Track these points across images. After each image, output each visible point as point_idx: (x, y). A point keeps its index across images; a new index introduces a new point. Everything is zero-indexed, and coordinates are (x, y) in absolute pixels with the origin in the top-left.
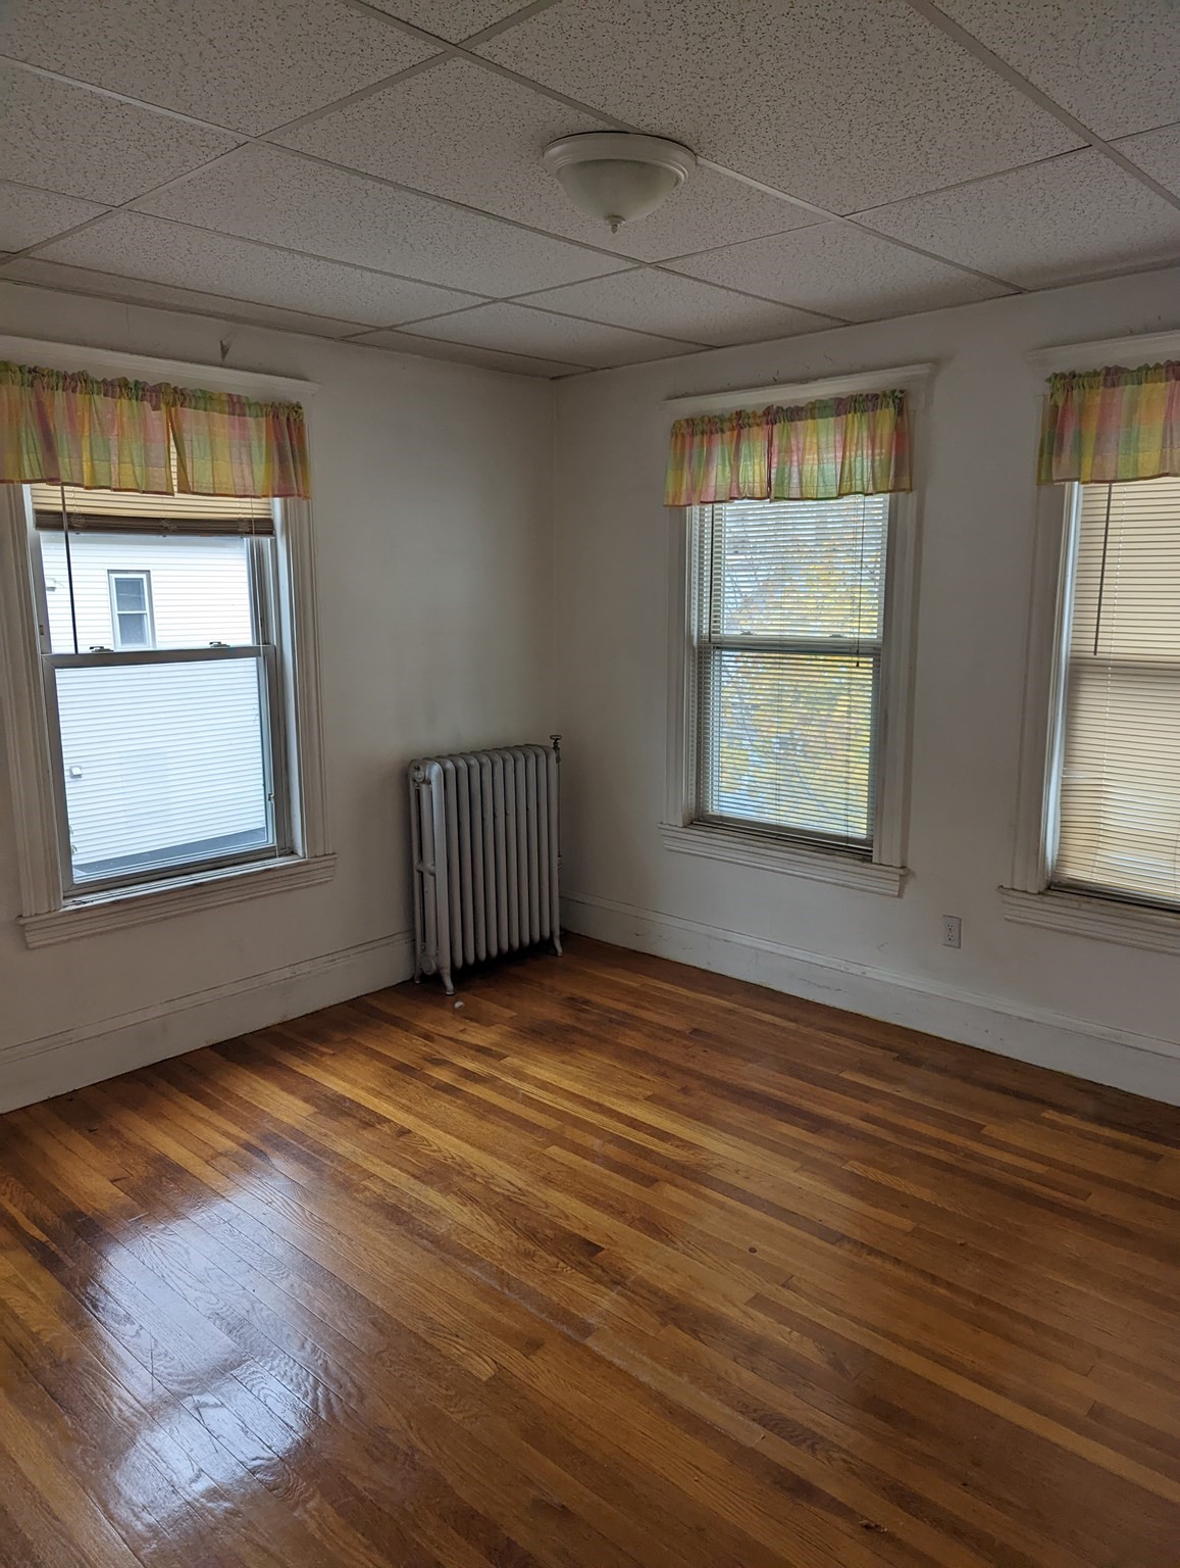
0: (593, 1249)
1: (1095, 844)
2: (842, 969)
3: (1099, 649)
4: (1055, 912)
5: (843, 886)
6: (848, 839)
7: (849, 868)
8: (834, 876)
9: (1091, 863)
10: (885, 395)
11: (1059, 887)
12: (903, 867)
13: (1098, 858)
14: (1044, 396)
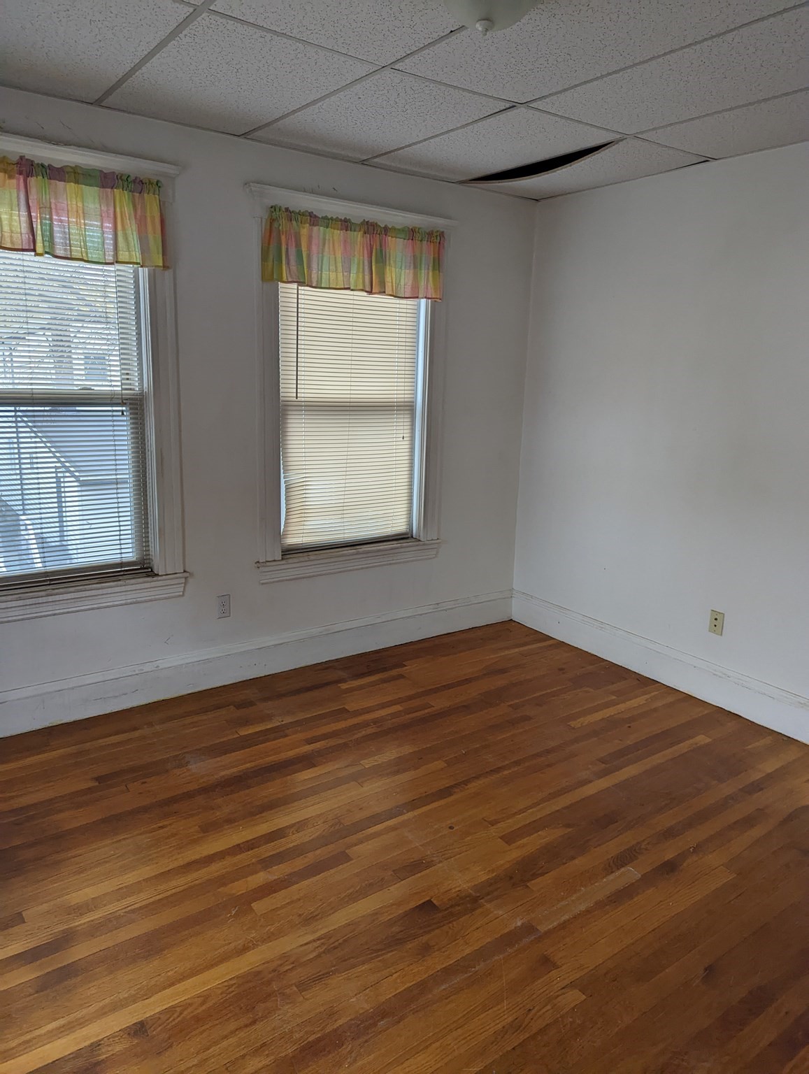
0: (428, 906)
1: (303, 519)
2: (137, 672)
3: (299, 395)
4: (294, 568)
5: (131, 604)
6: (121, 565)
7: (138, 586)
8: (124, 598)
9: (302, 531)
10: (151, 183)
11: (290, 552)
12: (185, 571)
13: (305, 527)
14: (261, 218)
